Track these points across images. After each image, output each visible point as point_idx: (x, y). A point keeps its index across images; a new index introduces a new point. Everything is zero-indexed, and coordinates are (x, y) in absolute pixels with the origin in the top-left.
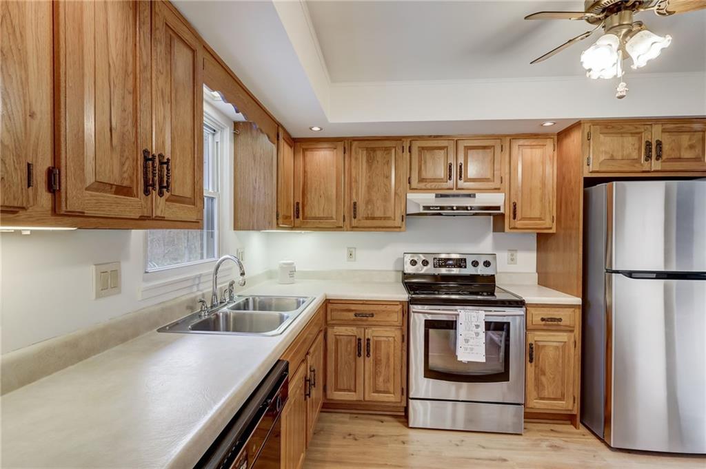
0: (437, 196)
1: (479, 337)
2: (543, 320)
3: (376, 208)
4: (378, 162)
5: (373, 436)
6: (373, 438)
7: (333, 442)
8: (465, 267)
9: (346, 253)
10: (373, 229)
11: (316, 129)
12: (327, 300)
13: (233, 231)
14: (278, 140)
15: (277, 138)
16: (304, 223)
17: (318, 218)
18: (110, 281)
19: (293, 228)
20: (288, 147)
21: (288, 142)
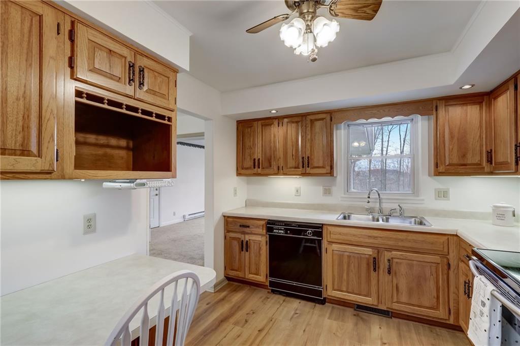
1: (482, 318)
11: (467, 87)
12: (457, 235)
13: (428, 176)
14: (437, 110)
15: (434, 110)
16: (495, 169)
17: (502, 163)
18: (327, 192)
19: (491, 173)
20: (465, 108)
21: (463, 104)
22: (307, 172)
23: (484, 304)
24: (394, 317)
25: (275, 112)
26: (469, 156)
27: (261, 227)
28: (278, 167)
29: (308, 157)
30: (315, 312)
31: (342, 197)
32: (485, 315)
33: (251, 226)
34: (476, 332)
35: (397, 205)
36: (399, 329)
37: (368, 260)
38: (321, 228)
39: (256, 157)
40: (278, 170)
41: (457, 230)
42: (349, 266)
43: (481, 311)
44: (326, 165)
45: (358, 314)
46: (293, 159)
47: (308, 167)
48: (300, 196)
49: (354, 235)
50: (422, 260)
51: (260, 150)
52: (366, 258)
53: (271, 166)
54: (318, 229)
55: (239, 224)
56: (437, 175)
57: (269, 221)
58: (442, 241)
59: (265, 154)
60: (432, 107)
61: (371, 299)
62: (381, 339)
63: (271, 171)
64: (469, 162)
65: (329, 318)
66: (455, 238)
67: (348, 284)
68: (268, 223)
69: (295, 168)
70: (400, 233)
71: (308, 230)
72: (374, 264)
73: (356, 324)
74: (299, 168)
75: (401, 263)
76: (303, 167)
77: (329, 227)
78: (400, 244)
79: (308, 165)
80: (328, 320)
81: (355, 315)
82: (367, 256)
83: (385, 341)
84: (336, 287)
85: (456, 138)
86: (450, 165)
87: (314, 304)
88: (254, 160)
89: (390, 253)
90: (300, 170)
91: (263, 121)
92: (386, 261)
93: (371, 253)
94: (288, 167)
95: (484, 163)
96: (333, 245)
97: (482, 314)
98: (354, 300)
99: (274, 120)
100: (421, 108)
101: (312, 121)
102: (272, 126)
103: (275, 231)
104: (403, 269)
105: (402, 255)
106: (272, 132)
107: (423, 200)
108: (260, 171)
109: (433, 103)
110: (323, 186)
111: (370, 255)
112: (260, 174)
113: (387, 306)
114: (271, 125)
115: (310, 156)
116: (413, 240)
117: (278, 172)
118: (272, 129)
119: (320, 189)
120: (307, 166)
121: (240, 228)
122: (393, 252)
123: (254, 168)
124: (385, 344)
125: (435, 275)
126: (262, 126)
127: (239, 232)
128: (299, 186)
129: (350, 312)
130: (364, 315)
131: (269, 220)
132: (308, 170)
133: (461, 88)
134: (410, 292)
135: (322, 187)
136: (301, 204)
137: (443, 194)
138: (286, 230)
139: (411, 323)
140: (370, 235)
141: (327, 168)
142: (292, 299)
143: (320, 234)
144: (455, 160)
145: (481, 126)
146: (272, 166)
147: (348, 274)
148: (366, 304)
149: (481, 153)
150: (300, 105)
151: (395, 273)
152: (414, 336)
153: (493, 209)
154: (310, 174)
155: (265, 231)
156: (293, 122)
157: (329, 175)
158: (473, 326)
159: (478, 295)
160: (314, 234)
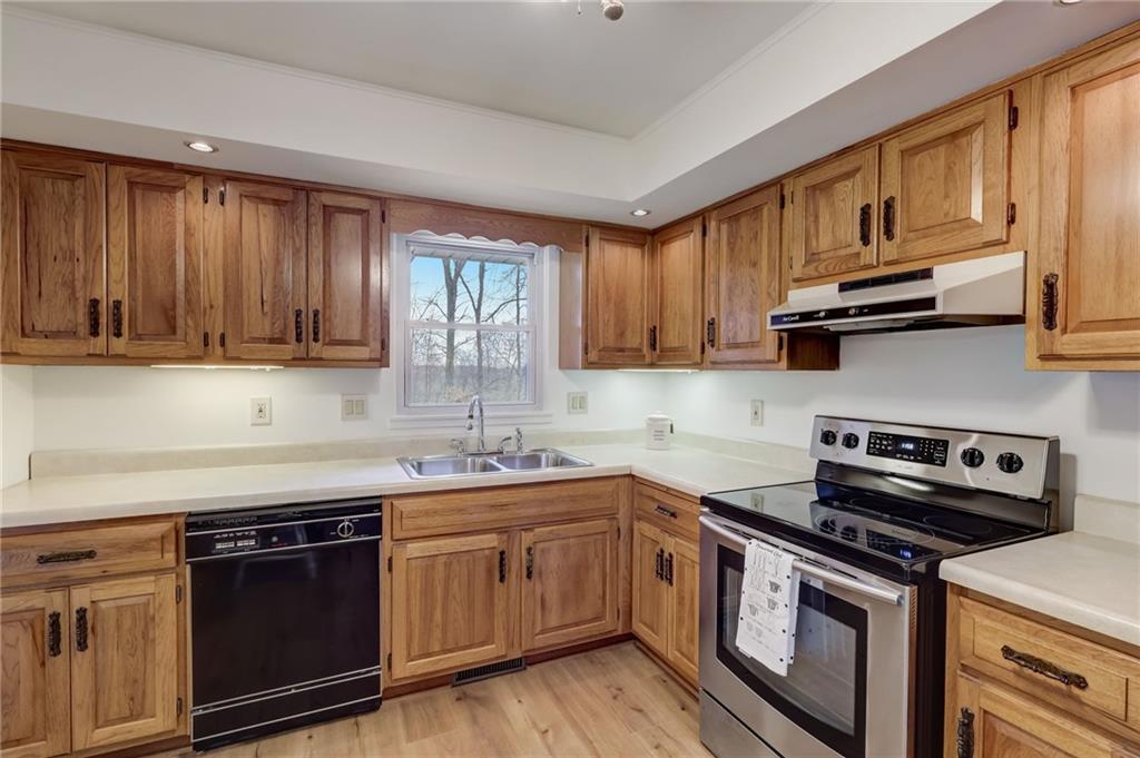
0: (844, 287)
1: (774, 611)
2: (1007, 652)
3: (739, 326)
4: (742, 238)
5: (640, 711)
6: (636, 714)
7: (591, 683)
8: (943, 464)
9: (748, 410)
10: (739, 366)
11: (640, 213)
12: (632, 476)
13: (557, 370)
14: (587, 245)
15: (584, 244)
16: (660, 358)
17: (674, 350)
18: (355, 409)
19: (652, 365)
20: (624, 249)
21: (623, 242)
22: (313, 354)
23: (775, 587)
24: (530, 665)
25: (208, 149)
26: (629, 333)
27: (157, 545)
28: (206, 336)
29: (316, 314)
30: (366, 741)
31: (392, 421)
32: (781, 605)
33: (100, 551)
34: (761, 639)
35: (514, 428)
36: (549, 686)
37: (489, 559)
38: (379, 507)
39: (100, 293)
40: (206, 344)
41: (630, 467)
42: (446, 589)
43: (769, 600)
44: (371, 340)
45: (464, 693)
46: (264, 314)
47: (316, 340)
48: (270, 424)
49: (460, 510)
50: (582, 533)
51: (121, 268)
52: (487, 557)
53: (174, 332)
54: (368, 513)
55: (34, 556)
56: (586, 368)
57: (192, 520)
58: (610, 489)
59: (148, 285)
60: (581, 237)
61: (494, 646)
62: (535, 725)
63: (175, 347)
64: (628, 346)
65: (410, 739)
66: (627, 479)
67: (444, 632)
68: (189, 526)
69: (272, 341)
70: (549, 488)
71: (343, 521)
72: (501, 565)
73: (474, 720)
74: (285, 343)
75: (549, 549)
76: (299, 340)
77: (396, 502)
78: (549, 510)
79: (316, 334)
80: (409, 744)
81: (458, 699)
82: (487, 552)
83: (543, 726)
84: (415, 651)
85: (613, 301)
86: (604, 349)
87: (352, 720)
88: (95, 303)
89: (531, 534)
90: (289, 350)
91: (137, 171)
92: (524, 553)
93: (495, 544)
94: (246, 337)
95: (645, 350)
96: (409, 545)
97: (773, 605)
98: (458, 664)
99: (187, 177)
100: (564, 235)
101: (329, 212)
102: (180, 194)
103: (219, 546)
104: (552, 561)
105: (551, 532)
106: (180, 218)
107: (551, 416)
108: (119, 345)
109: (581, 230)
110: (343, 395)
111: (494, 548)
112: (124, 356)
113: (524, 649)
114: (173, 190)
115: (320, 308)
116: (570, 496)
117: (205, 354)
118: (179, 205)
119: (335, 403)
120: (311, 336)
121: (45, 568)
122: (537, 530)
123: (95, 332)
124: (546, 731)
125: (601, 556)
126: (131, 184)
127: (37, 586)
128: (268, 396)
129: (445, 696)
130: (472, 688)
131: (190, 514)
132: (317, 349)
133: (632, 213)
134: (564, 600)
135: (339, 397)
136: (274, 449)
137: (578, 403)
138: (264, 538)
139: (558, 663)
140: (493, 502)
141: (372, 344)
142: (280, 740)
143: (375, 526)
144: (611, 343)
145: (643, 286)
146: (179, 331)
147: (445, 611)
148: (484, 661)
149: (642, 332)
150: (310, 151)
151: (540, 573)
152: (577, 686)
153: (648, 425)
154: (321, 359)
155: (170, 556)
156: (263, 200)
157: (377, 364)
158: (750, 629)
159: (760, 575)
160: (360, 528)
